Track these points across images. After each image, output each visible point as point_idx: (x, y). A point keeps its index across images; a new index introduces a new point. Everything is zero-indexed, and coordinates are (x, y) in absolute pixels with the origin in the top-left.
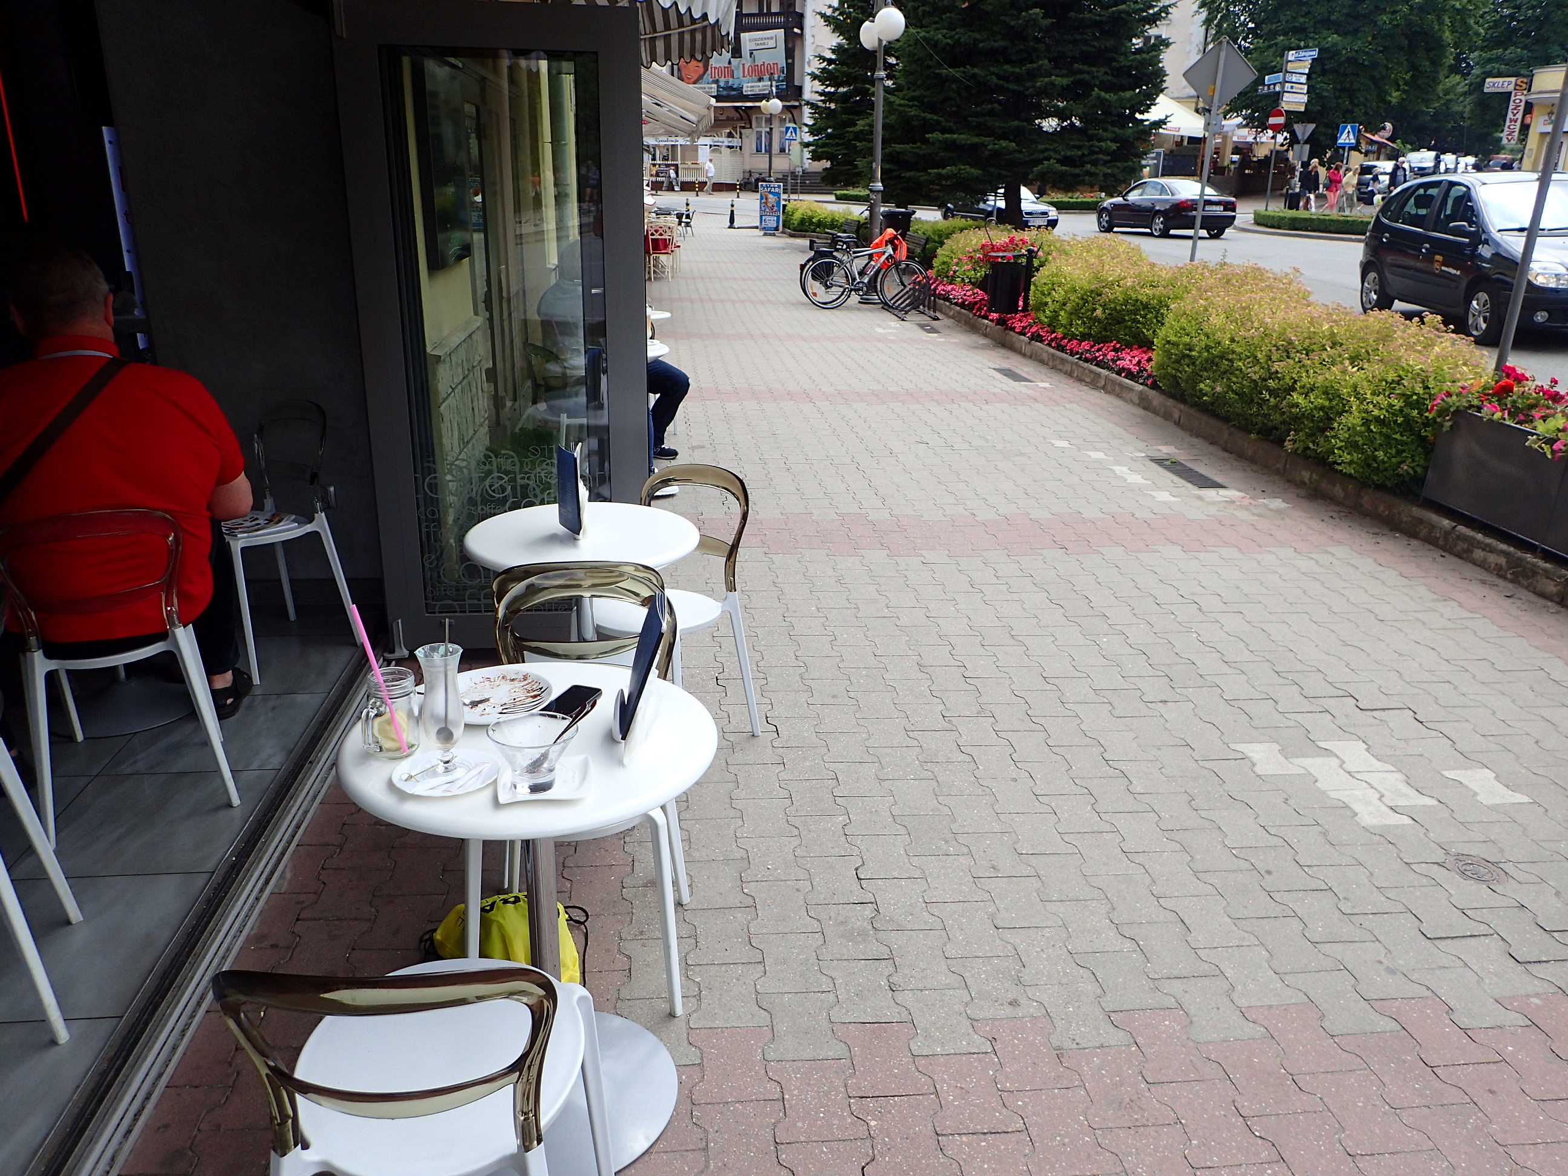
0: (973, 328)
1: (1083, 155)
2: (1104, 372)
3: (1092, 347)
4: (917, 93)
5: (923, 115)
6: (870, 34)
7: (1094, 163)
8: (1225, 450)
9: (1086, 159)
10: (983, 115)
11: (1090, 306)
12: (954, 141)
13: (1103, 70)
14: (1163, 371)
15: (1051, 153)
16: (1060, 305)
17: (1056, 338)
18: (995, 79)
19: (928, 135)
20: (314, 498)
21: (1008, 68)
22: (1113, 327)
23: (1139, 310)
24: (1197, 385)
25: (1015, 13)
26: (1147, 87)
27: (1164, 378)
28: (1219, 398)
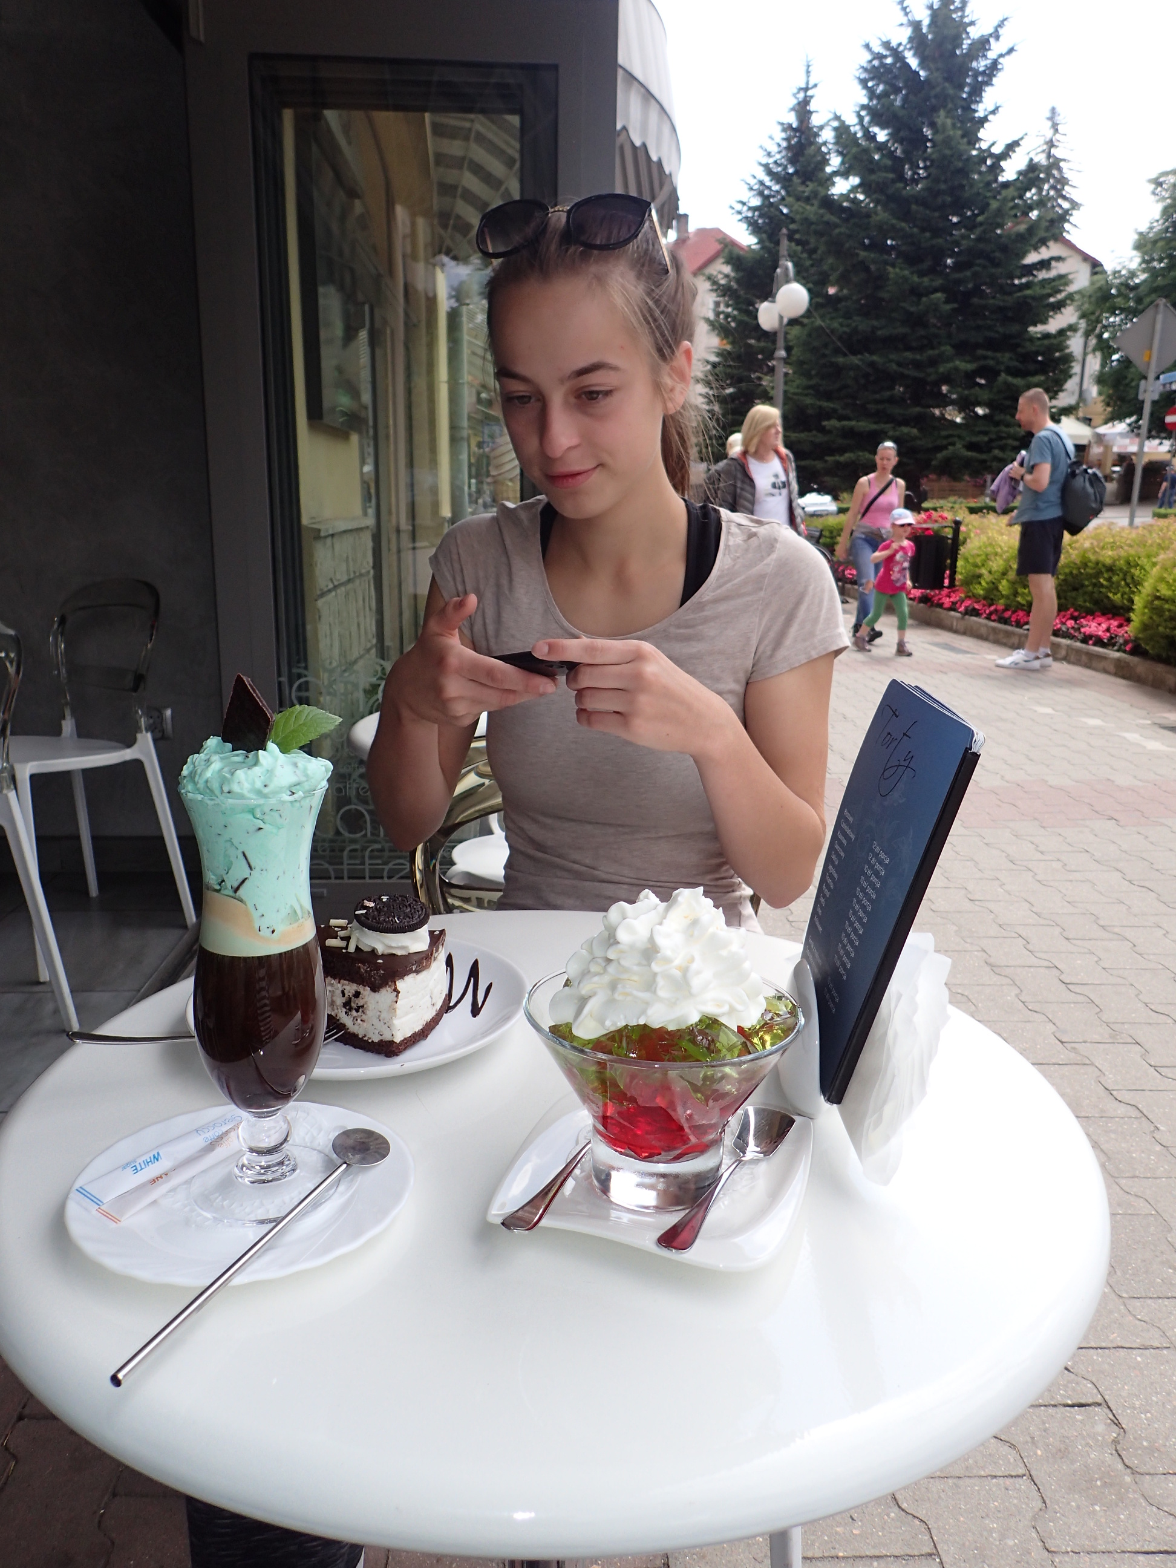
1: (991, 441)
2: (1065, 642)
4: (813, 382)
5: (818, 403)
6: (768, 315)
9: (994, 444)
10: (882, 402)
12: (852, 429)
13: (1007, 355)
14: (1149, 632)
15: (956, 439)
16: (999, 574)
17: (996, 611)
18: (894, 367)
19: (825, 423)
20: (137, 712)
21: (908, 355)
22: (1069, 594)
23: (1102, 573)
25: (915, 299)
26: (1055, 373)
27: (1151, 640)
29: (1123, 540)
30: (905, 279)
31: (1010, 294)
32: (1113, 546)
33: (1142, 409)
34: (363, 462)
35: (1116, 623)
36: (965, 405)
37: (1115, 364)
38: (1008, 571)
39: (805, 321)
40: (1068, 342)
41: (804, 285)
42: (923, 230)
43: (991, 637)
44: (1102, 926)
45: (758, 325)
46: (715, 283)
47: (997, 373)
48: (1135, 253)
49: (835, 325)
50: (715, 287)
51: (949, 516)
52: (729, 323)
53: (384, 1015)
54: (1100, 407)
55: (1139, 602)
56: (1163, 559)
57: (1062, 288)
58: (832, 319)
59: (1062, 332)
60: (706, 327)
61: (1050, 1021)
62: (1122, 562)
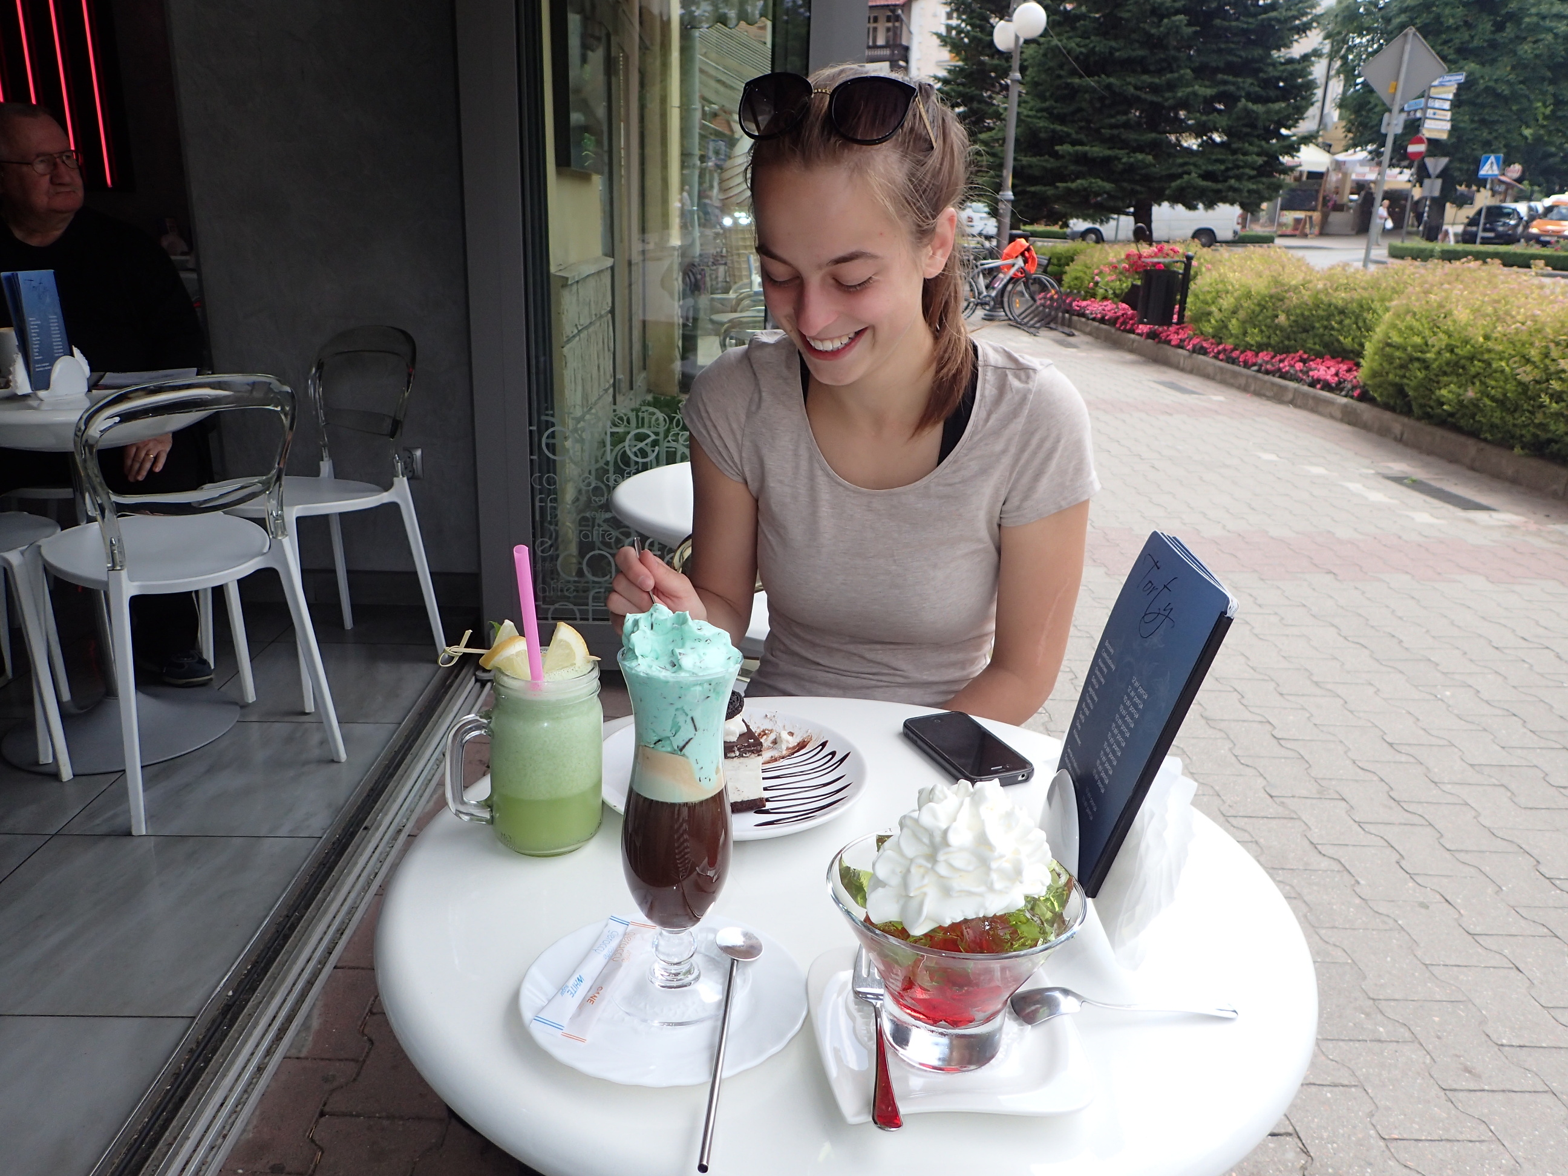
0: (1115, 344)
1: (1227, 169)
2: (1292, 385)
3: (1272, 358)
4: (1047, 104)
5: (1052, 126)
6: (1004, 35)
7: (1239, 178)
8: (1472, 468)
9: (1231, 173)
10: (1117, 127)
11: (1270, 313)
12: (1085, 154)
13: (1249, 80)
14: (1378, 380)
15: (1192, 167)
16: (1230, 313)
17: (1225, 350)
18: (1132, 90)
19: (1057, 148)
20: (394, 457)
21: (1146, 78)
22: (1300, 335)
23: (1333, 315)
24: (1432, 392)
25: (1156, 20)
26: (1296, 100)
27: (1380, 386)
28: (1467, 407)
29: (1357, 282)
31: (1255, 15)
32: (1347, 288)
33: (1384, 138)
35: (1344, 367)
36: (1200, 130)
37: (1358, 87)
38: (1238, 310)
39: (1042, 40)
40: (1312, 68)
43: (1218, 377)
44: (1316, 683)
45: (992, 41)
47: (1237, 99)
49: (1072, 44)
51: (1181, 249)
52: (962, 38)
54: (1340, 133)
55: (1369, 348)
56: (1396, 305)
57: (1308, 10)
58: (1069, 38)
59: (1306, 58)
60: (936, 41)
61: (1261, 775)
62: (1355, 305)
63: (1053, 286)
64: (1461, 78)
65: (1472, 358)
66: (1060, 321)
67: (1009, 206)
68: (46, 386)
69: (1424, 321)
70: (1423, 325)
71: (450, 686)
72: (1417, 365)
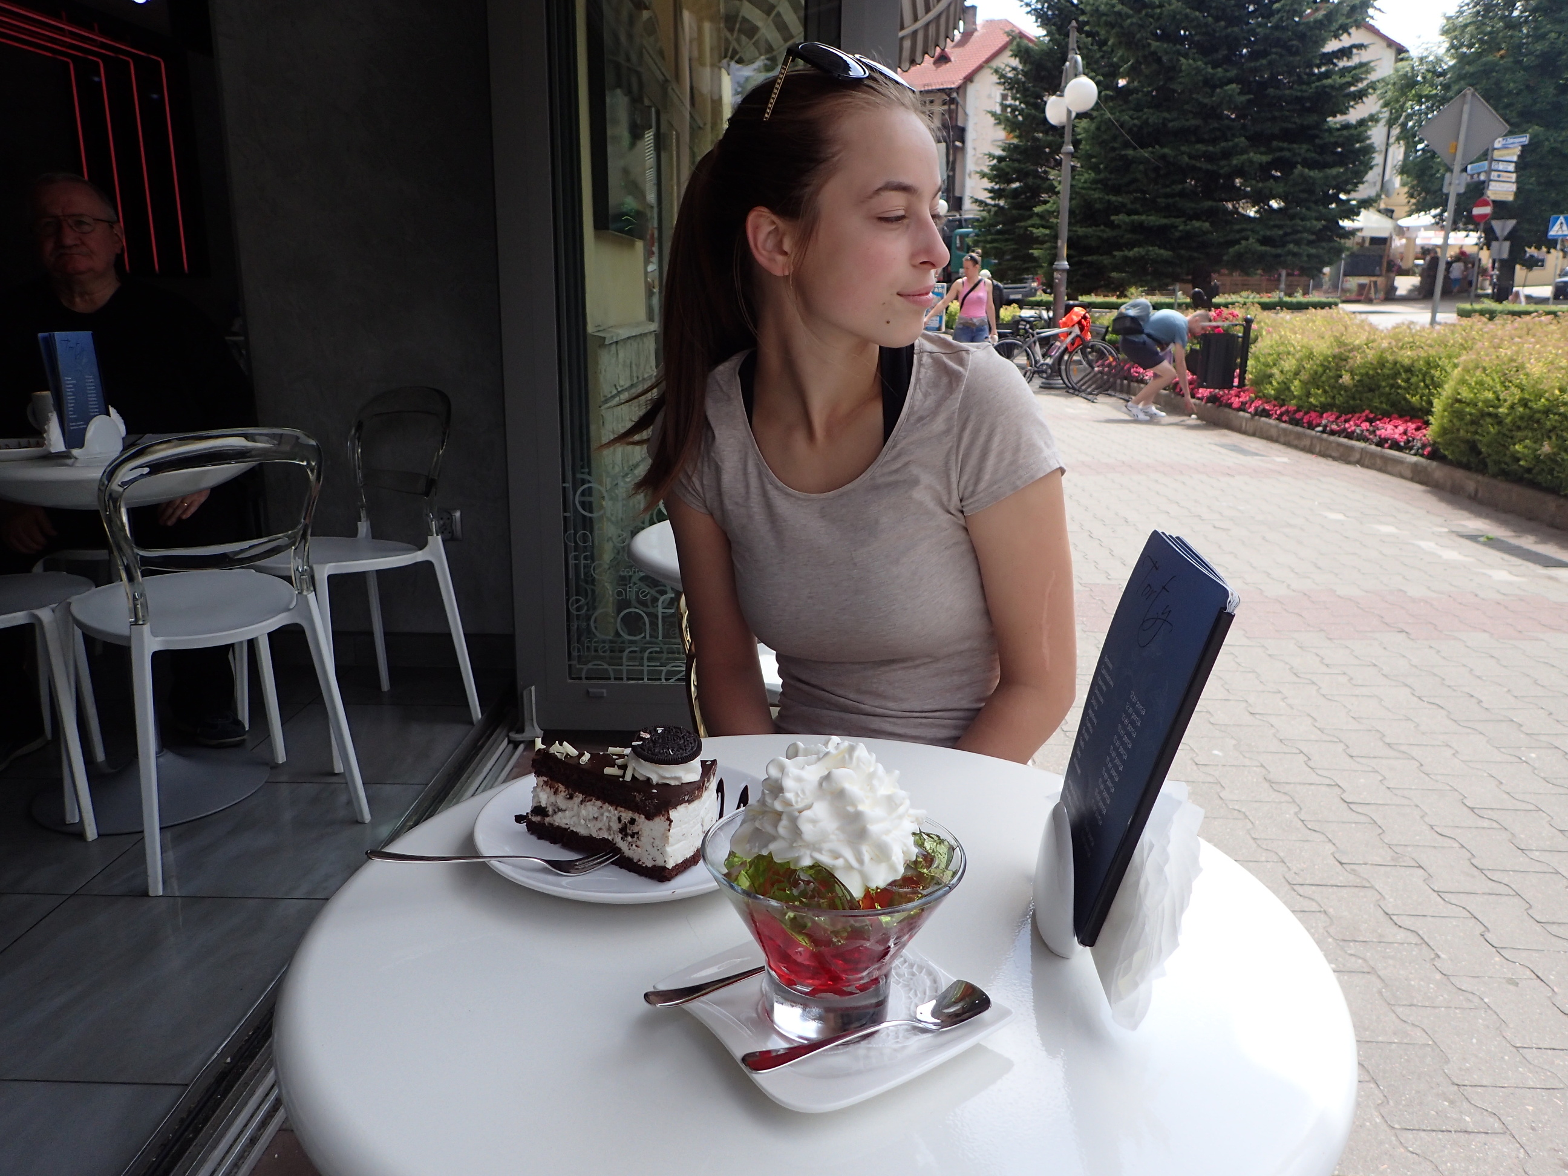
0: (1177, 408)
1: (1286, 234)
2: (1359, 444)
3: (1337, 418)
4: (1102, 176)
5: (1107, 197)
6: (1056, 110)
7: (1297, 243)
9: (1288, 238)
10: (1172, 196)
11: (1333, 373)
12: (1141, 224)
13: (1305, 147)
14: (1449, 436)
15: (1249, 233)
16: (1292, 374)
17: (1287, 412)
18: (1186, 159)
19: (1113, 218)
20: (428, 515)
21: (1201, 147)
22: (1365, 395)
23: (1399, 373)
24: (1508, 449)
25: (1209, 90)
26: (1354, 165)
27: (1451, 444)
28: (1544, 462)
29: (1424, 340)
30: (1198, 70)
31: (1309, 84)
32: (1413, 346)
33: (1447, 200)
34: (647, 262)
35: (1413, 426)
36: (1259, 198)
37: (1419, 153)
38: (1300, 371)
39: (1095, 114)
40: (1369, 133)
41: (1092, 78)
42: (1217, 19)
43: (1282, 439)
44: (1389, 744)
45: (1045, 119)
46: (1002, 76)
47: (1293, 166)
48: (1443, 38)
49: (1125, 118)
50: (1002, 80)
51: (1240, 312)
52: (1017, 116)
53: (657, 842)
54: (1403, 198)
55: (1438, 405)
56: (1465, 361)
57: (1363, 76)
58: (1121, 112)
59: (1362, 123)
60: (992, 120)
61: (1330, 841)
62: (1421, 362)
63: (1111, 354)
64: (1525, 139)
65: (1547, 412)
66: (1118, 388)
67: (1065, 275)
68: (81, 445)
69: (1495, 376)
70: (1494, 380)
71: (482, 747)
72: (1489, 420)
